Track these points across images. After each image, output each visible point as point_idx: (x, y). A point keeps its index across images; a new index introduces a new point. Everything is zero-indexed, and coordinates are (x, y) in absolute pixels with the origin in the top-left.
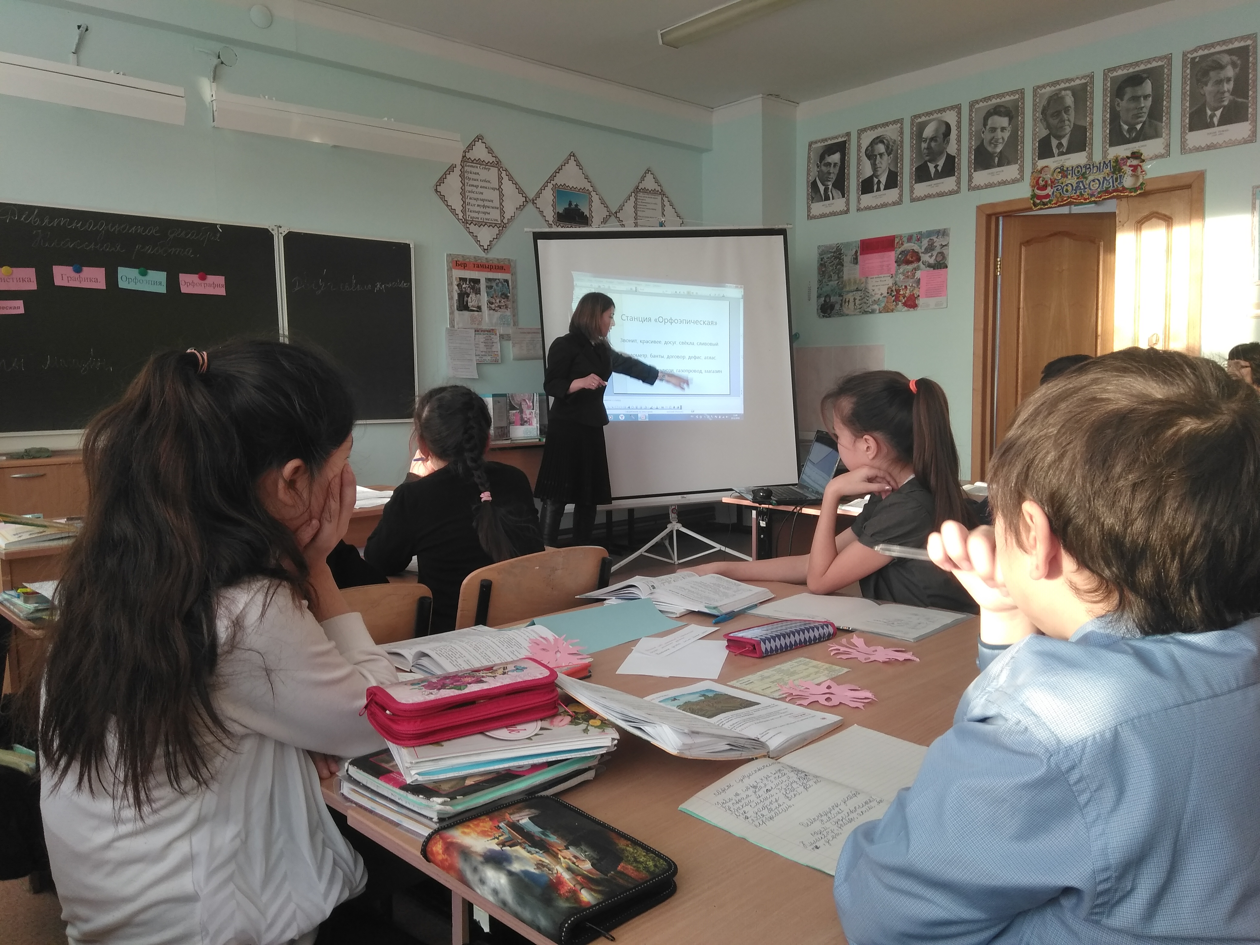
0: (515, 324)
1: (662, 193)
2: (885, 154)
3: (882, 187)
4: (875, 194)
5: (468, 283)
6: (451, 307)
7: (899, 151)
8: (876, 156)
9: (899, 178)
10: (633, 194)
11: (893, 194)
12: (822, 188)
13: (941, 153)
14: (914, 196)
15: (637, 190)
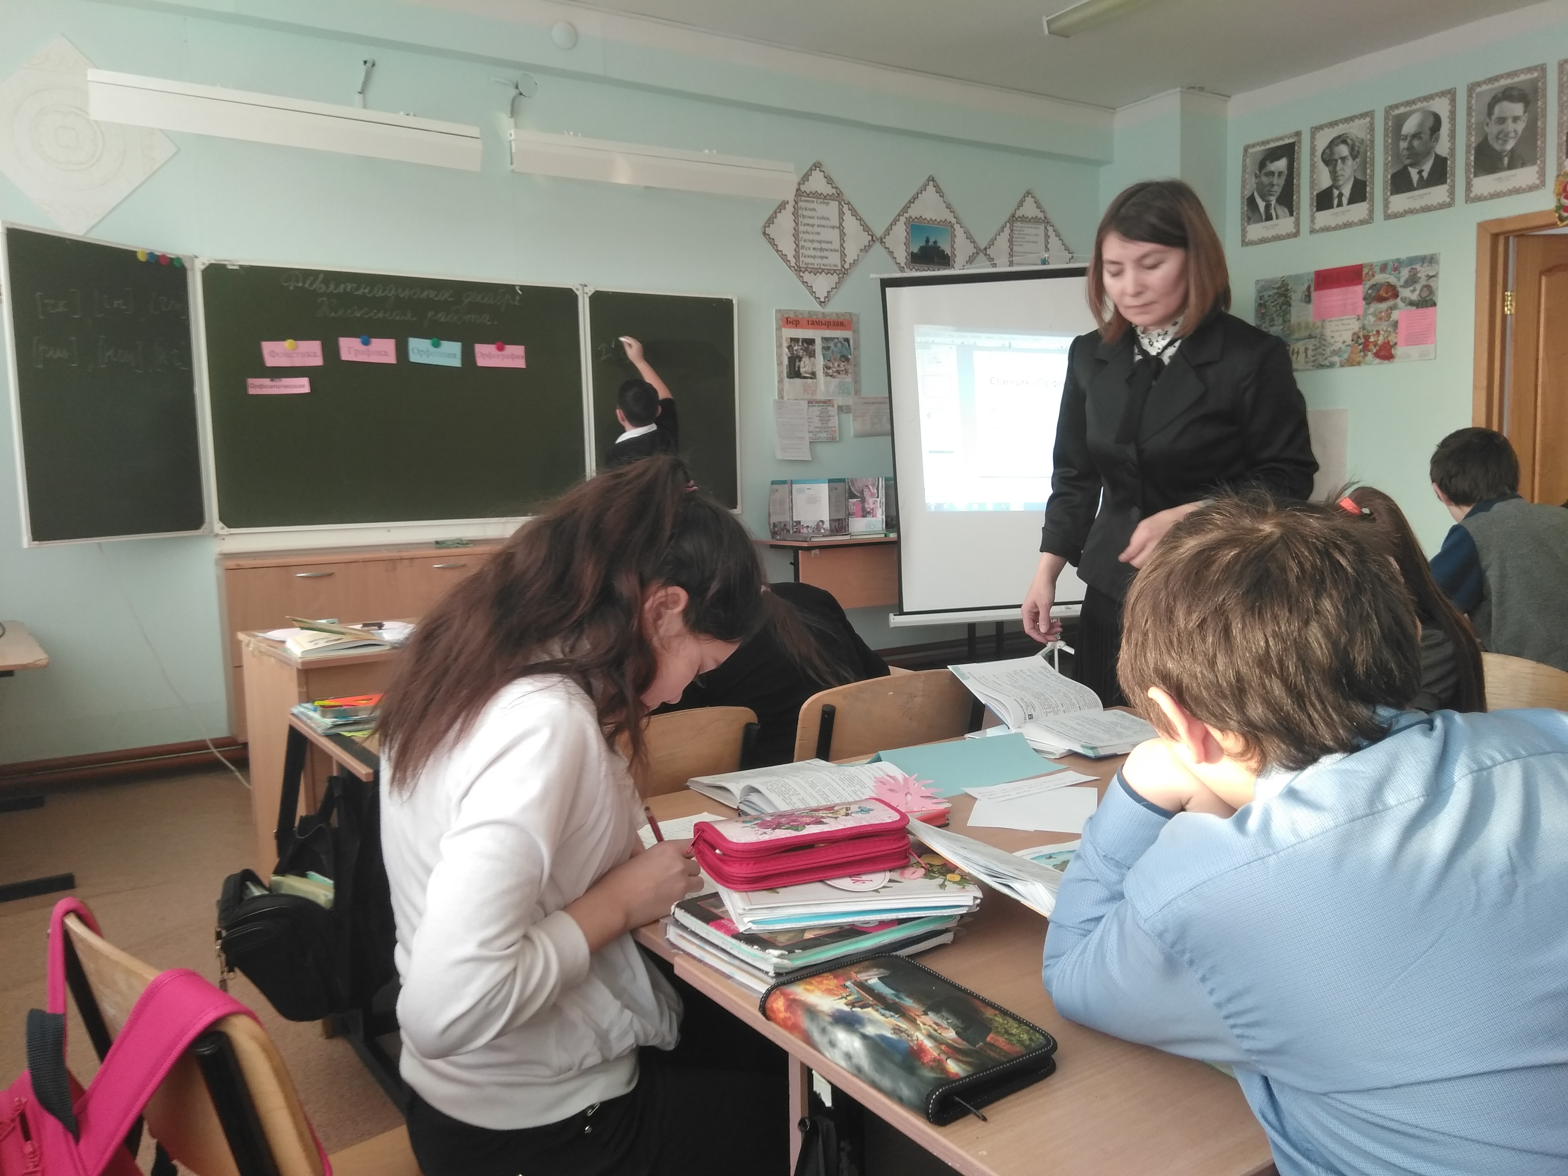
0: (857, 392)
1: (1046, 221)
2: (1350, 158)
3: (1345, 200)
4: (1335, 210)
5: (800, 344)
6: (780, 373)
7: (1369, 154)
8: (1336, 161)
9: (1368, 189)
10: (1008, 225)
11: (1360, 210)
12: (1261, 205)
13: (1428, 153)
14: (1389, 212)
15: (1013, 219)
